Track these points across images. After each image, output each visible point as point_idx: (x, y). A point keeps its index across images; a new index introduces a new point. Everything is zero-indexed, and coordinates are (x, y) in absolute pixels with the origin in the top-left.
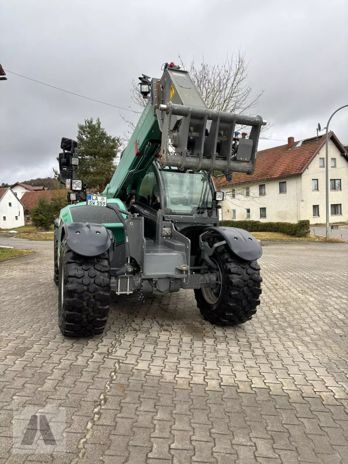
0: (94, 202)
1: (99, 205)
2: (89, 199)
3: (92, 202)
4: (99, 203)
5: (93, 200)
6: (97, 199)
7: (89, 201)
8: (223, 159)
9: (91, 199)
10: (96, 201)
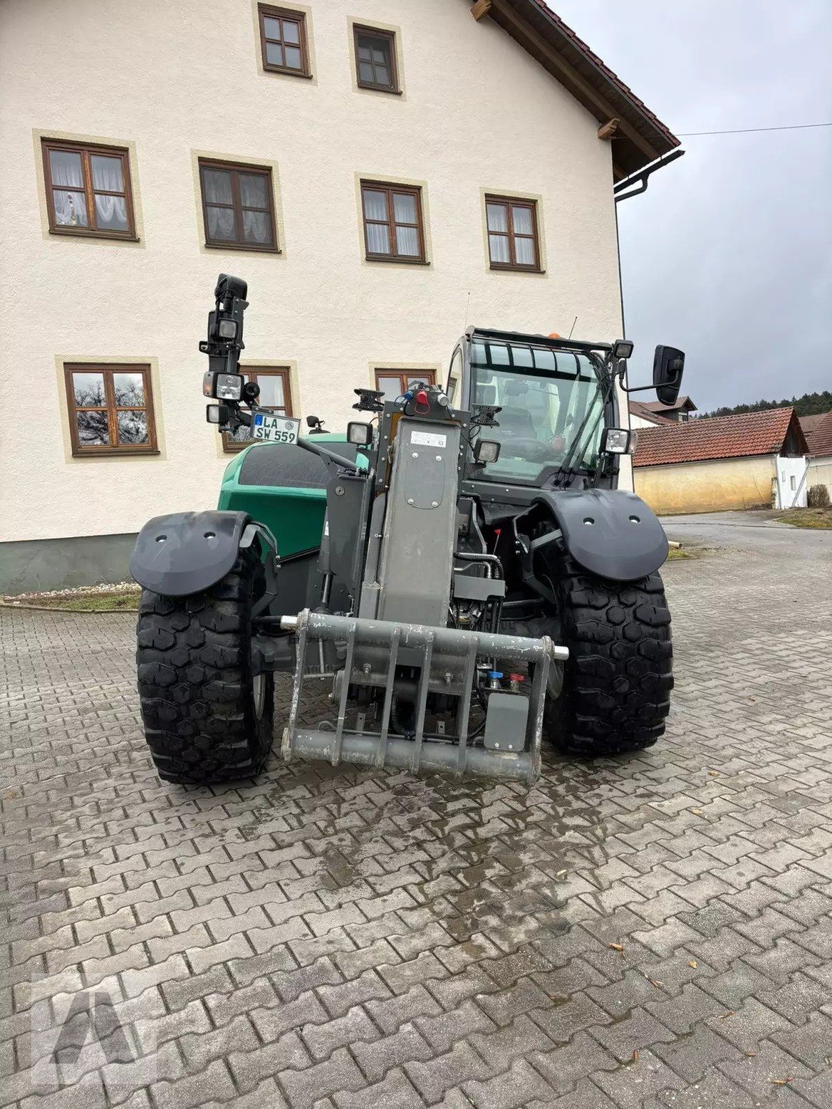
0: (267, 432)
1: (281, 441)
2: (256, 424)
3: (263, 433)
4: (281, 434)
5: (265, 426)
6: (276, 426)
7: (257, 427)
8: (450, 742)
9: (261, 424)
10: (274, 430)
